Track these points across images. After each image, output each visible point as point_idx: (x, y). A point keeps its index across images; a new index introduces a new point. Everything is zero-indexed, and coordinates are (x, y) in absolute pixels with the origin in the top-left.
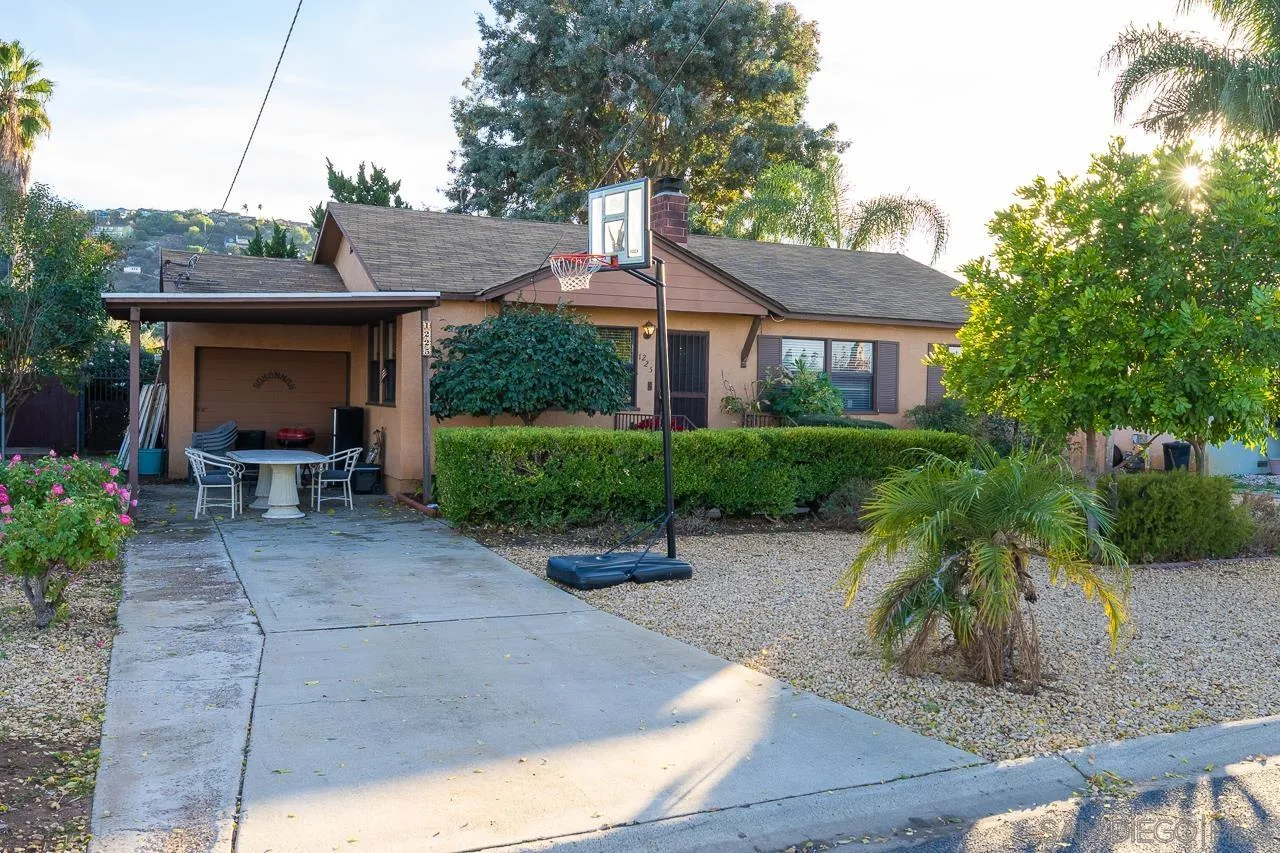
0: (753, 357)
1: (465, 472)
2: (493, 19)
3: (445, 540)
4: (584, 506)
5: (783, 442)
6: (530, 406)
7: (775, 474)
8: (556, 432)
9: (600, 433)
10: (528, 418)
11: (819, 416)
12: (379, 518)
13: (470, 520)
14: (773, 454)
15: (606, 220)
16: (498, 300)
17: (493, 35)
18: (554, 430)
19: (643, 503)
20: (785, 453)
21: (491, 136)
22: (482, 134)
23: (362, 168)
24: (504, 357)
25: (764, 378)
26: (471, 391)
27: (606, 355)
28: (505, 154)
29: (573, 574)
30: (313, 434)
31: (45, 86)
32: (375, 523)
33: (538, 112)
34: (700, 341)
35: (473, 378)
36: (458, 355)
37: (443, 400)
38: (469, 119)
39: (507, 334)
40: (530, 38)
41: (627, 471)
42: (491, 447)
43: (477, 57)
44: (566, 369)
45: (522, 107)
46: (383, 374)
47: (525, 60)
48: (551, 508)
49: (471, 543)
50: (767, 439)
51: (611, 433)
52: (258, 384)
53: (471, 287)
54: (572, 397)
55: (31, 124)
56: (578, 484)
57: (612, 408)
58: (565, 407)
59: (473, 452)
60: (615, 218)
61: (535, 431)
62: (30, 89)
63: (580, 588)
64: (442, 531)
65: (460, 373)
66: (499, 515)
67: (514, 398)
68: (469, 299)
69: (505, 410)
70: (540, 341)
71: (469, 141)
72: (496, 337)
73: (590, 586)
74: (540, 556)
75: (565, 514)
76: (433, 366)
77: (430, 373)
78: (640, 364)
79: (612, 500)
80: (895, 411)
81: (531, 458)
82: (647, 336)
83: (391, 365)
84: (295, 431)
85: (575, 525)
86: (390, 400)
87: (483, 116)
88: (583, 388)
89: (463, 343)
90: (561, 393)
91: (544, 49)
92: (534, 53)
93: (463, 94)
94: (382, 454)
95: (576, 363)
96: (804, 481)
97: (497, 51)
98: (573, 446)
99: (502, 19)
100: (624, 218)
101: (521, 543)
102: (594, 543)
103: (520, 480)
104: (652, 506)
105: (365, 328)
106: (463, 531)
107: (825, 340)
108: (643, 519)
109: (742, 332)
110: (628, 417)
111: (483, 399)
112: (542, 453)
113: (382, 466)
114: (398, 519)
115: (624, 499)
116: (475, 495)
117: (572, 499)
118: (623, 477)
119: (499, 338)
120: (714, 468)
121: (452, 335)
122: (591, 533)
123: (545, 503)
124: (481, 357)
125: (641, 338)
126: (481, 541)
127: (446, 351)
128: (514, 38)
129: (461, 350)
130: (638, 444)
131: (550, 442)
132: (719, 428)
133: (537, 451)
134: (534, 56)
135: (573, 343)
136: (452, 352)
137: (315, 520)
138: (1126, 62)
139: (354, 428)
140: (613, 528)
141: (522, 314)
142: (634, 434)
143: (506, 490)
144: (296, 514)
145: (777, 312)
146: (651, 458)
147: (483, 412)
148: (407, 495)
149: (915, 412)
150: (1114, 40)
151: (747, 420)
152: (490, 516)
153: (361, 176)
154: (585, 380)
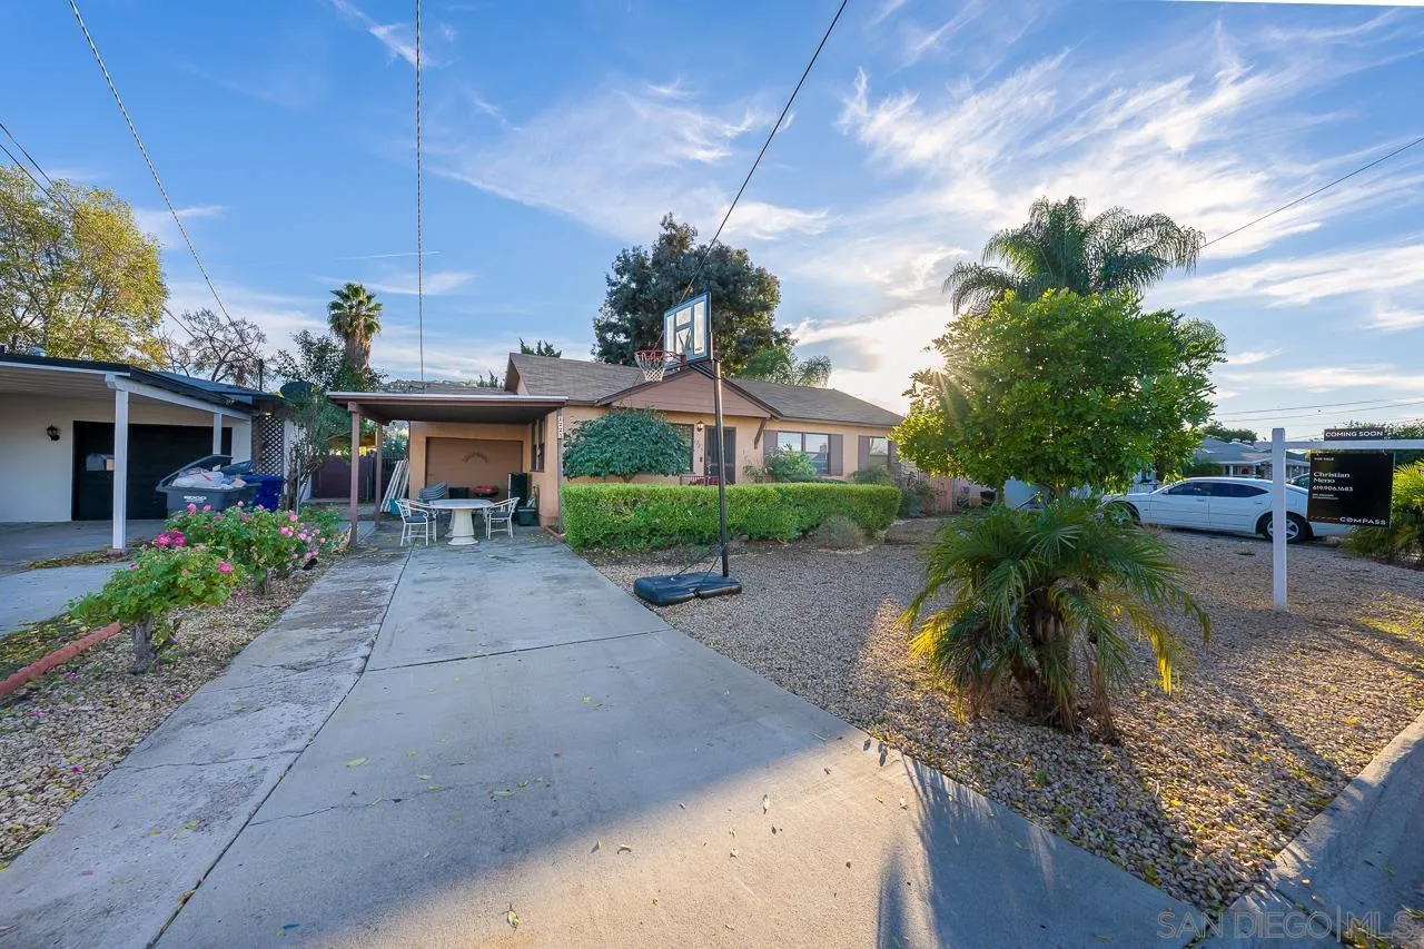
0: (761, 443)
1: (581, 514)
2: (614, 277)
3: (565, 561)
4: (661, 536)
5: (789, 493)
6: (626, 470)
7: (785, 513)
8: (643, 487)
9: (672, 487)
10: (626, 478)
11: (803, 477)
12: (525, 543)
13: (584, 546)
14: (783, 500)
15: (676, 329)
16: (607, 406)
17: (614, 284)
18: (643, 485)
19: (701, 533)
20: (791, 499)
21: (614, 337)
22: (609, 336)
23: (539, 344)
24: (611, 440)
25: (769, 454)
26: (588, 461)
27: (675, 439)
28: (621, 346)
29: (652, 594)
30: (497, 489)
31: (377, 307)
32: (522, 547)
33: (637, 323)
34: (730, 433)
35: (590, 452)
36: (582, 439)
37: (571, 468)
38: (602, 328)
39: (613, 425)
40: (633, 285)
41: (690, 512)
42: (599, 496)
43: (605, 297)
44: (651, 447)
45: (629, 320)
46: (538, 452)
47: (630, 296)
48: (641, 537)
49: (584, 562)
50: (779, 490)
51: (679, 487)
52: (466, 459)
53: (591, 398)
54: (654, 464)
55: (370, 328)
56: (658, 521)
57: (680, 471)
58: (649, 471)
59: (586, 500)
60: (683, 327)
61: (630, 486)
62: (370, 310)
63: (659, 605)
64: (567, 554)
65: (582, 450)
66: (604, 543)
67: (618, 466)
68: (590, 405)
69: (611, 473)
70: (633, 430)
71: (602, 339)
72: (606, 427)
73: (666, 604)
74: (633, 573)
75: (649, 541)
76: (565, 446)
77: (564, 450)
78: (695, 446)
79: (680, 531)
80: (841, 474)
81: (626, 503)
82: (700, 430)
83: (542, 446)
84: (487, 488)
85: (657, 548)
86: (542, 468)
87: (610, 327)
88: (661, 458)
89: (586, 431)
90: (647, 462)
91: (640, 291)
92: (635, 292)
93: (599, 316)
94: (537, 501)
95: (656, 443)
96: (801, 517)
97: (616, 293)
98: (654, 496)
99: (619, 276)
100: (690, 325)
101: (619, 562)
102: (668, 562)
103: (618, 519)
104: (707, 535)
105: (530, 426)
106: (580, 554)
107: (802, 433)
108: (701, 543)
109: (756, 427)
110: (688, 478)
111: (597, 466)
112: (634, 501)
113: (537, 509)
114: (540, 544)
115: (688, 530)
116: (587, 529)
117: (653, 531)
118: (687, 516)
119: (608, 428)
120: (746, 510)
121: (578, 426)
122: (667, 554)
123: (636, 534)
124: (595, 439)
125: (696, 431)
126: (591, 562)
127: (575, 437)
128: (625, 286)
129: (583, 435)
130: (697, 494)
131: (638, 494)
132: (742, 484)
133: (630, 499)
134: (635, 293)
135: (655, 430)
136: (578, 437)
137: (484, 545)
138: (959, 284)
139: (522, 485)
140: (681, 551)
141: (622, 414)
142: (693, 487)
143: (608, 526)
144: (472, 541)
145: (776, 416)
146: (706, 503)
147: (596, 474)
148: (550, 527)
149: (854, 474)
150: (951, 272)
151: (758, 480)
152: (598, 543)
153: (539, 348)
154: (662, 454)
